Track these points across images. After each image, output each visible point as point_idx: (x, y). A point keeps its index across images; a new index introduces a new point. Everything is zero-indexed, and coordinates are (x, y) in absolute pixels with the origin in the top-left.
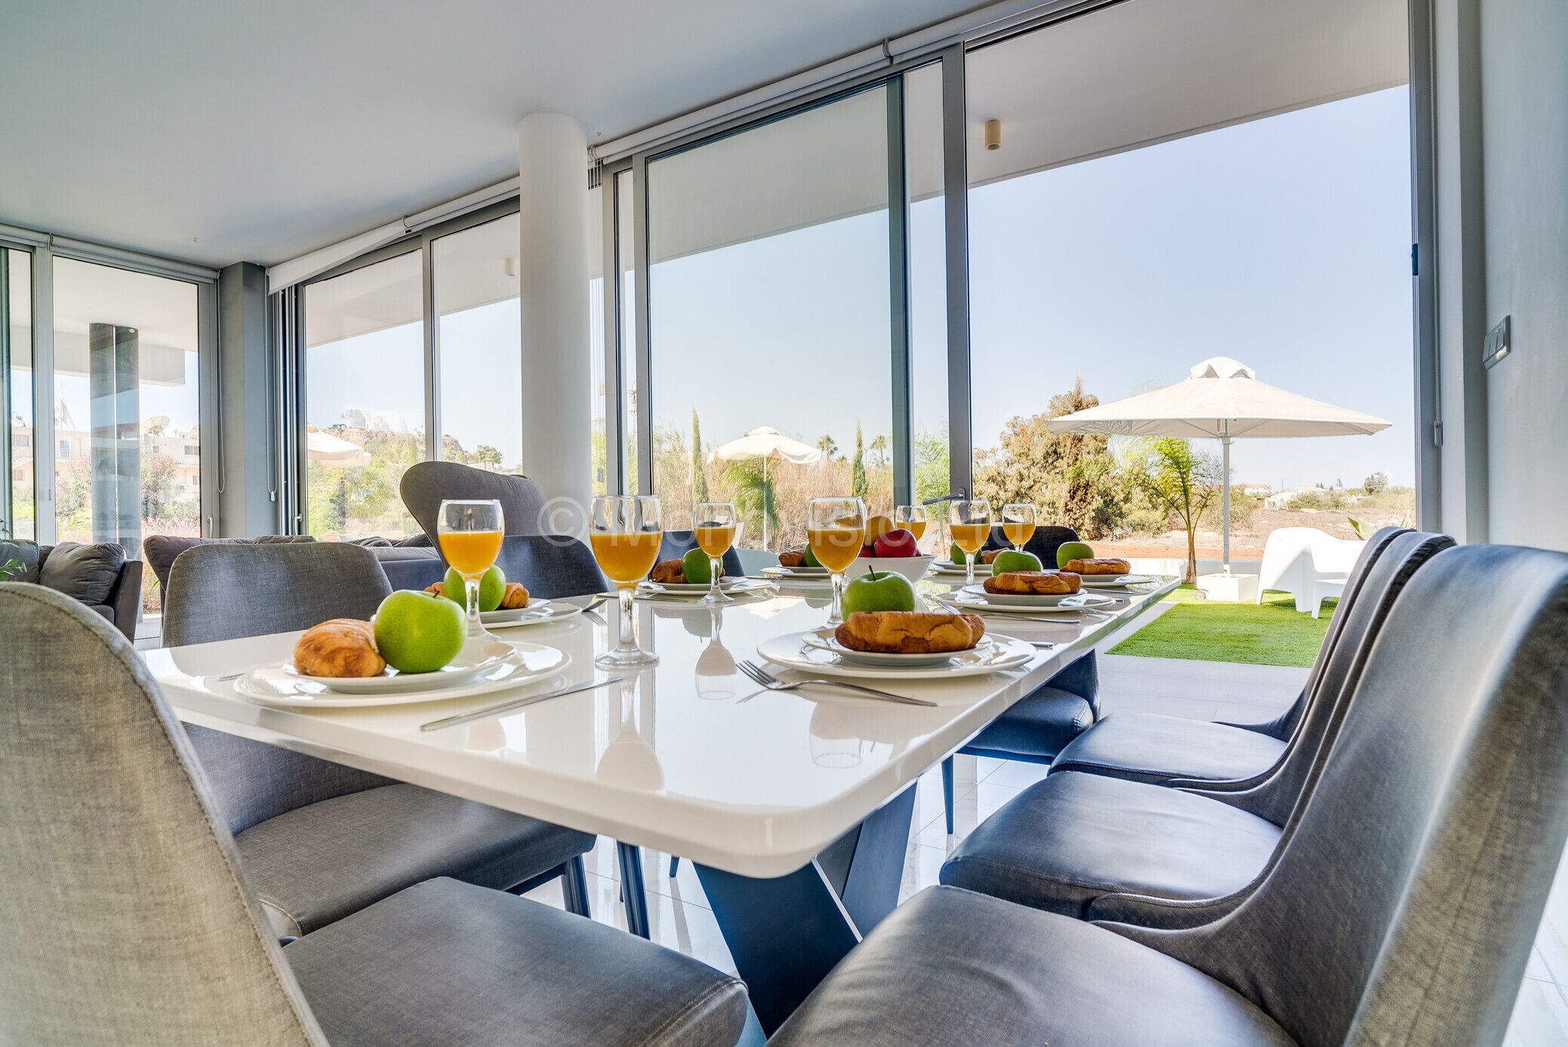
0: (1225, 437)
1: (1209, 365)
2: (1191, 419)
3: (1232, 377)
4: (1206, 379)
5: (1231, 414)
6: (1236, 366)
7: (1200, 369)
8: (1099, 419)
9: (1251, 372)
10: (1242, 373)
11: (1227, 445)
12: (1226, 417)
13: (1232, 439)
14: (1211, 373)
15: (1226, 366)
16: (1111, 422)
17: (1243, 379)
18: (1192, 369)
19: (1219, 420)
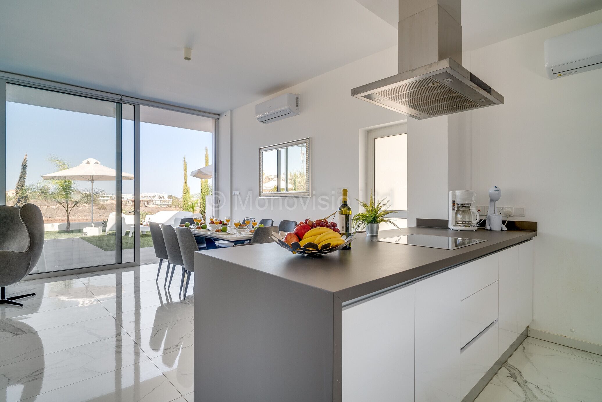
0: (92, 180)
1: (88, 161)
2: (83, 176)
3: (94, 164)
4: (87, 164)
5: (94, 174)
6: (95, 161)
7: (85, 161)
8: (57, 175)
9: (99, 163)
10: (97, 163)
11: (92, 183)
12: (92, 175)
13: (94, 181)
14: (88, 163)
15: (92, 161)
16: (60, 176)
17: (97, 164)
18: (83, 162)
19: (90, 176)
